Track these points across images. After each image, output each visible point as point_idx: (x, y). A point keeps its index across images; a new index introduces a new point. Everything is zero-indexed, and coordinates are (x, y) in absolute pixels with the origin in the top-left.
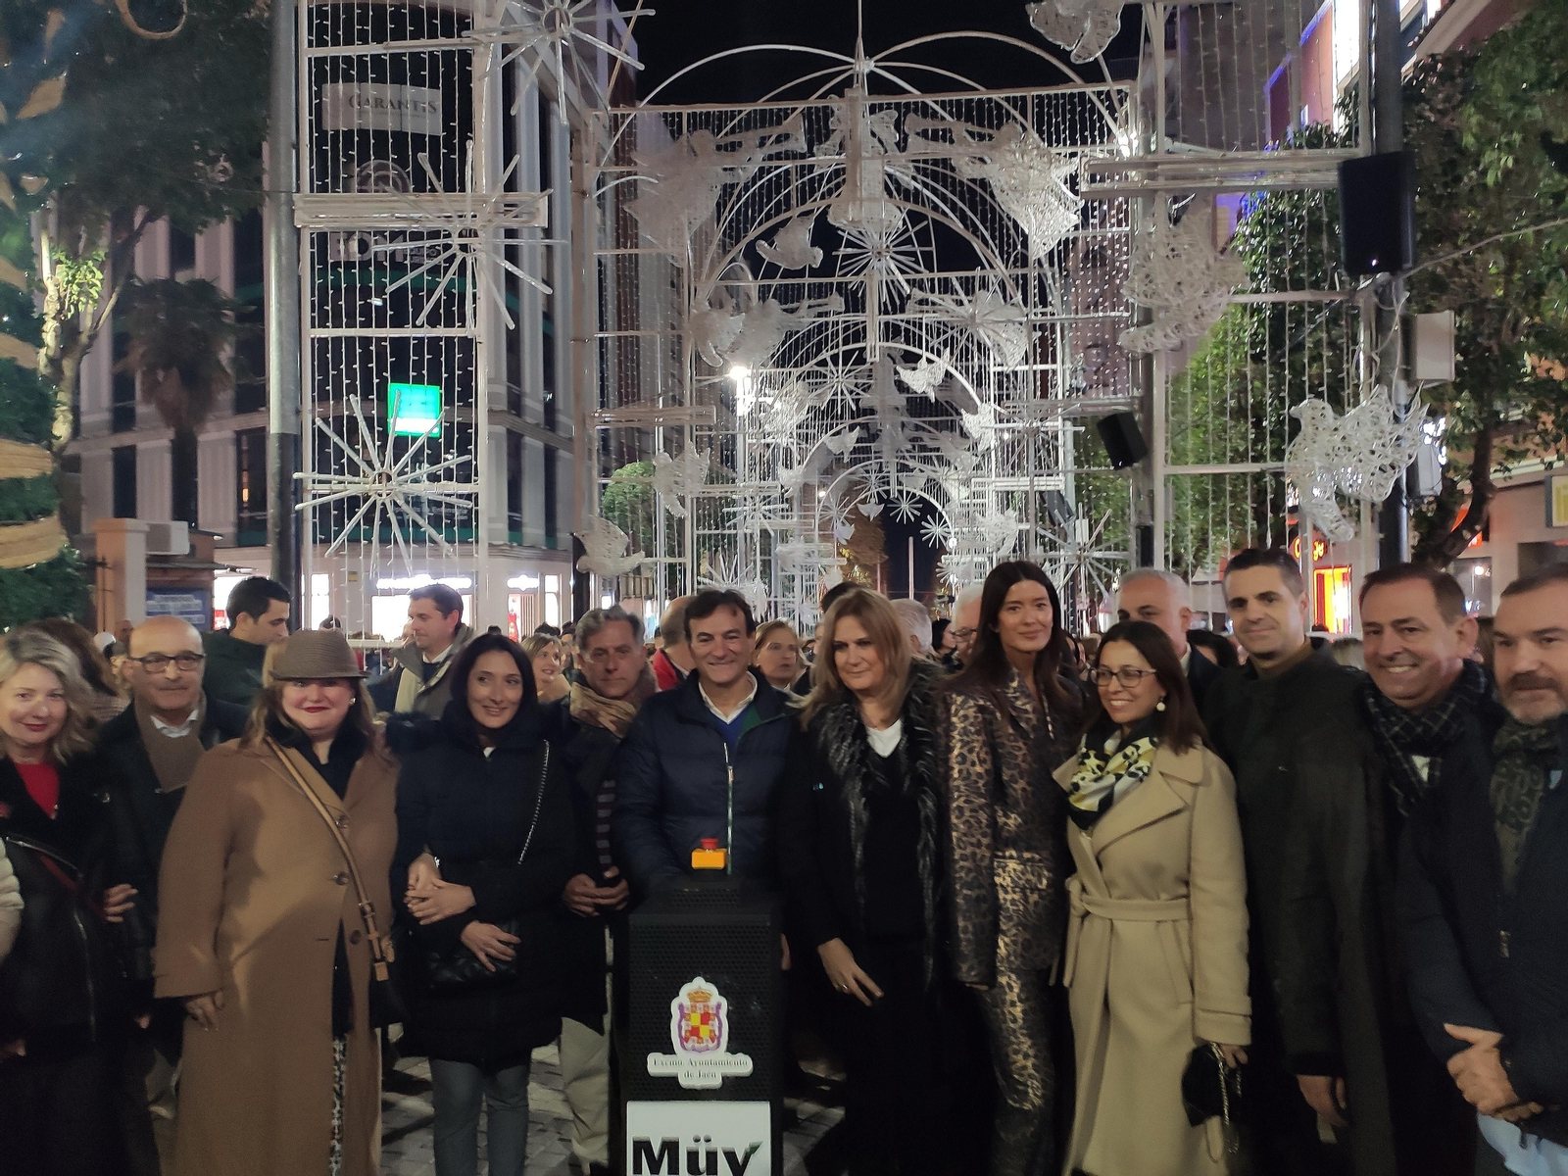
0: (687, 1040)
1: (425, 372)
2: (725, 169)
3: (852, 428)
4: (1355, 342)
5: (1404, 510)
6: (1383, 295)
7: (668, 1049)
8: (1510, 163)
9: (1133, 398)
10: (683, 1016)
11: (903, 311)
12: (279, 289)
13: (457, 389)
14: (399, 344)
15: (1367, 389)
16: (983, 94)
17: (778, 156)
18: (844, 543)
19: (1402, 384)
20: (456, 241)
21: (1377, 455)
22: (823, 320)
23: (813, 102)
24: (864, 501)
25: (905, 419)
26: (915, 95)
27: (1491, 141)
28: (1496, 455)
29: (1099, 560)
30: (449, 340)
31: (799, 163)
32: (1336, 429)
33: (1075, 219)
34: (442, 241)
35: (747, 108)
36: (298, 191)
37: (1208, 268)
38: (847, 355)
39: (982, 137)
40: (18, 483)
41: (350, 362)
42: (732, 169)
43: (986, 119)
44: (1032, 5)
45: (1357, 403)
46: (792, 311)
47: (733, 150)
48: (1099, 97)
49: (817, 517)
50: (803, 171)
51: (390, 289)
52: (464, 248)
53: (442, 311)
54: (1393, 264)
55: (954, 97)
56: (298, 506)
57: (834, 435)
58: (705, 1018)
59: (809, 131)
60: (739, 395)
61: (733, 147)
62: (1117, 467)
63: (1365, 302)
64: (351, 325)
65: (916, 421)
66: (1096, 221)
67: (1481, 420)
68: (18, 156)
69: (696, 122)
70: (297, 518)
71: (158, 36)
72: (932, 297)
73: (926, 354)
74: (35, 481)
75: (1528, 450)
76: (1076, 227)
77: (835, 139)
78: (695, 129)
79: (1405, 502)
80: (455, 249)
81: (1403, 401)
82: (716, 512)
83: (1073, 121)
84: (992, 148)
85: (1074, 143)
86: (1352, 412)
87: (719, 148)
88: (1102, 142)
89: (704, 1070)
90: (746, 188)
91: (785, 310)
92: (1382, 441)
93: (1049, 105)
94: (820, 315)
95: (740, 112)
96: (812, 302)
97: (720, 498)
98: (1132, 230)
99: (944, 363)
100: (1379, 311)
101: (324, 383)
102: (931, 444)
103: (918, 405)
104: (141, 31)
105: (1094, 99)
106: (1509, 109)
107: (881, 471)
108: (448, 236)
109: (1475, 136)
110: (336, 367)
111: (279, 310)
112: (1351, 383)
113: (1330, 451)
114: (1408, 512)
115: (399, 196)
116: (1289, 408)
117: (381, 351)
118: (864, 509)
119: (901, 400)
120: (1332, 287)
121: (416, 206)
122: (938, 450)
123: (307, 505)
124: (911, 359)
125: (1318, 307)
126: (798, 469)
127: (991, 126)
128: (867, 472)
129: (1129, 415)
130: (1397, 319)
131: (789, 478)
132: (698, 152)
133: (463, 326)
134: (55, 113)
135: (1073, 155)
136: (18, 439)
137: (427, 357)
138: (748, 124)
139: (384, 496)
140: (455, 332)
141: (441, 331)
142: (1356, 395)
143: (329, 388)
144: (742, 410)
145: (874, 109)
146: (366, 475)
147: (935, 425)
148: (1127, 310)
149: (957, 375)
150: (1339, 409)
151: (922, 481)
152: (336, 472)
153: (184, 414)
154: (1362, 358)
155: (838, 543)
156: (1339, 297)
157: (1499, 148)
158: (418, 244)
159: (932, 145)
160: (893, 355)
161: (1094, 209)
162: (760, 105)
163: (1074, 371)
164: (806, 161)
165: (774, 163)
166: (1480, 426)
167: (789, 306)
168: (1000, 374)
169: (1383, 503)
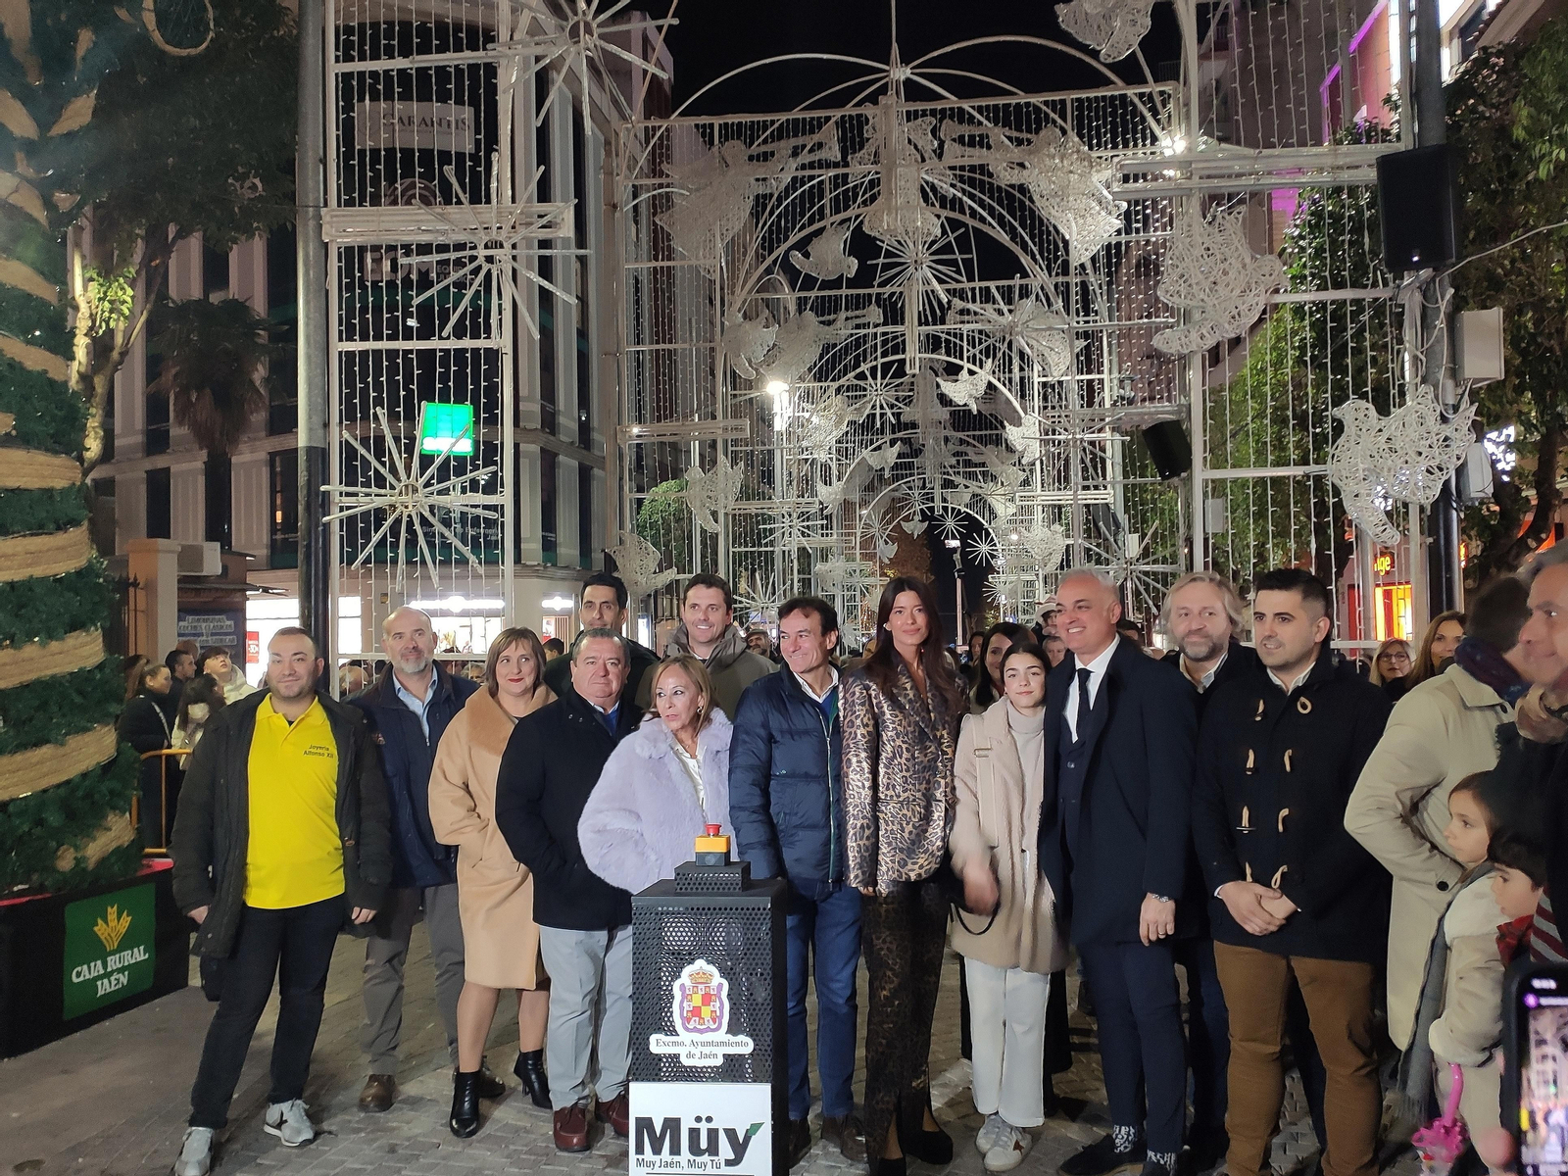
1: (451, 384)
2: (757, 180)
3: (893, 443)
4: (1400, 341)
5: (1454, 513)
6: (1426, 291)
7: (670, 1030)
8: (1563, 156)
9: (1179, 406)
11: (943, 323)
12: (307, 302)
13: (483, 400)
14: (426, 356)
15: (1413, 388)
16: (1022, 98)
17: (811, 165)
18: (887, 561)
19: (1450, 383)
20: (482, 253)
21: (1424, 455)
22: (863, 332)
23: (849, 110)
24: (907, 519)
25: (950, 433)
26: (952, 101)
27: (1542, 134)
29: (1146, 573)
30: (476, 351)
31: (832, 173)
32: (1380, 430)
33: (1118, 224)
34: (468, 253)
35: (783, 117)
36: (326, 205)
37: (1244, 266)
38: (886, 367)
39: (1020, 142)
40: (49, 493)
41: (378, 374)
42: (764, 179)
43: (1025, 124)
44: (1062, 5)
45: (1402, 403)
46: (829, 323)
47: (766, 159)
48: (1140, 99)
49: (859, 535)
50: (840, 181)
51: (416, 302)
52: (490, 259)
53: (468, 323)
54: (1436, 260)
55: (991, 102)
56: (326, 519)
57: (875, 450)
59: (842, 140)
60: (776, 409)
61: (766, 157)
62: (1164, 478)
63: (1412, 301)
64: (378, 337)
65: (960, 435)
66: (1140, 225)
67: (1544, 423)
68: (50, 172)
69: (728, 133)
70: (324, 530)
71: (184, 52)
72: (971, 306)
73: (967, 365)
74: (62, 491)
76: (1119, 232)
77: (869, 148)
78: (727, 140)
79: (1455, 505)
80: (481, 260)
81: (1451, 401)
82: (752, 530)
83: (1114, 124)
84: (1031, 153)
85: (1115, 147)
86: (1396, 412)
87: (751, 158)
88: (1144, 145)
90: (782, 198)
91: (822, 322)
92: (1429, 442)
93: (1089, 109)
94: (858, 327)
95: (773, 122)
96: (850, 314)
97: (757, 515)
99: (987, 374)
100: (1423, 308)
101: (350, 396)
102: (975, 459)
103: (962, 419)
104: (169, 48)
105: (1136, 100)
107: (924, 487)
108: (475, 248)
109: (1524, 128)
110: (364, 380)
111: (307, 325)
112: (1397, 383)
113: (1375, 454)
114: (1458, 515)
115: (424, 210)
116: (1333, 409)
117: (407, 362)
118: (907, 527)
119: (944, 413)
120: (1376, 284)
121: (443, 218)
122: (983, 465)
123: (334, 517)
124: (953, 371)
125: (1361, 306)
126: (837, 486)
127: (1029, 131)
128: (910, 488)
130: (1442, 315)
131: (829, 494)
132: (729, 160)
133: (489, 337)
134: (86, 130)
135: (1114, 158)
136: (47, 450)
137: (453, 368)
138: (780, 134)
139: (410, 508)
140: (481, 343)
141: (467, 343)
142: (1402, 394)
143: (357, 401)
144: (779, 425)
145: (911, 116)
146: (392, 487)
147: (980, 439)
148: (1172, 316)
149: (1000, 386)
150: (1383, 410)
151: (967, 498)
152: (363, 485)
153: (217, 435)
154: (1407, 357)
155: (881, 562)
156: (1382, 293)
157: (1550, 141)
158: (445, 256)
159: (969, 150)
160: (936, 366)
161: (1137, 213)
162: (796, 114)
163: (1121, 381)
164: (841, 171)
165: (807, 173)
166: (1543, 430)
167: (826, 318)
168: (1045, 385)
169: (1432, 505)
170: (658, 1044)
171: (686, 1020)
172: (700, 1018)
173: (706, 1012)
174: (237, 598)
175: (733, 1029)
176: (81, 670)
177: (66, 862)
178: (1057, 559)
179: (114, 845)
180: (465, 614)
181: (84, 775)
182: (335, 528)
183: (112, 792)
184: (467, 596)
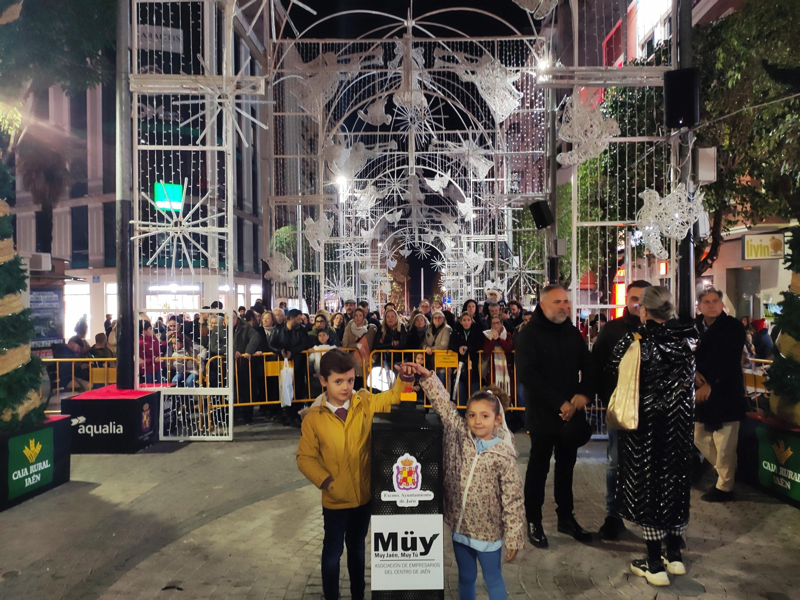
0: (401, 484)
1: (199, 169)
2: (342, 73)
3: (398, 210)
4: (669, 162)
5: (692, 245)
6: (683, 138)
7: (392, 489)
8: (739, 77)
9: (546, 194)
10: (399, 472)
11: (427, 150)
12: (121, 124)
13: (216, 178)
14: (185, 154)
15: (674, 185)
16: (469, 39)
17: (369, 67)
18: (392, 269)
19: (691, 183)
20: (217, 101)
21: (680, 217)
22: (385, 154)
23: (385, 40)
24: (403, 248)
25: (424, 206)
26: (433, 38)
27: (730, 67)
28: (723, 223)
29: (529, 274)
31: (379, 71)
32: (660, 204)
33: (518, 104)
35: (352, 42)
36: (131, 72)
38: (399, 172)
39: (472, 61)
41: (159, 163)
42: (345, 73)
43: (474, 52)
45: (669, 192)
46: (371, 149)
47: (346, 63)
48: (530, 44)
49: (379, 256)
50: (381, 75)
51: (181, 125)
52: (221, 104)
54: (690, 123)
55: (451, 40)
56: (132, 238)
57: (389, 213)
58: (410, 473)
59: (385, 55)
60: (341, 191)
61: (347, 61)
62: (539, 228)
63: (674, 142)
64: (160, 143)
65: (432, 207)
66: (528, 105)
67: (718, 205)
69: (327, 48)
70: (130, 245)
72: (444, 142)
73: (438, 172)
75: (738, 221)
76: (519, 108)
77: (397, 59)
78: (326, 51)
79: (692, 240)
81: (692, 191)
82: (331, 251)
83: (517, 55)
84: (478, 66)
85: (518, 65)
86: (668, 196)
87: (338, 62)
88: (532, 65)
89: (410, 499)
90: (349, 83)
91: (368, 148)
92: (683, 210)
93: (506, 46)
94: (385, 151)
95: (346, 44)
96: (381, 144)
97: (334, 244)
98: (546, 110)
99: (447, 177)
100: (680, 146)
101: (144, 174)
102: (437, 219)
103: (433, 199)
105: (528, 44)
106: (742, 50)
107: (411, 233)
109: (722, 64)
110: (152, 165)
111: (121, 136)
112: (667, 182)
113: (658, 215)
114: (694, 245)
115: (186, 77)
116: (638, 193)
117: (176, 157)
118: (402, 252)
119: (422, 196)
120: (658, 135)
121: (196, 81)
122: (440, 222)
123: (136, 238)
124: (431, 175)
125: (651, 144)
126: (371, 231)
127: (476, 55)
128: (405, 233)
129: (545, 202)
130: (690, 151)
131: (367, 235)
132: (327, 62)
133: (221, 145)
134: (16, 22)
135: (517, 71)
137: (200, 161)
138: (354, 49)
139: (179, 233)
140: (216, 148)
141: (208, 148)
142: (669, 188)
143: (148, 177)
144: (343, 199)
145: (416, 45)
146: (168, 222)
147: (441, 209)
148: (543, 150)
149: (454, 183)
150: (661, 195)
151: (432, 239)
152: (152, 221)
153: (47, 197)
154: (672, 170)
155: (389, 269)
156: (661, 139)
157: (735, 70)
158: (196, 102)
159: (447, 64)
160: (419, 173)
161: (527, 99)
162: (358, 41)
163: (512, 182)
164: (384, 71)
165: (367, 71)
166: (718, 208)
167: (369, 146)
168: (476, 183)
169: (682, 241)
170: (386, 496)
171: (399, 484)
173: (410, 480)
174: (59, 283)
175: (423, 488)
176: (13, 314)
177: (7, 416)
178: (480, 268)
179: (32, 407)
180: (179, 293)
181: (16, 370)
182: (137, 243)
183: (31, 379)
184: (180, 284)
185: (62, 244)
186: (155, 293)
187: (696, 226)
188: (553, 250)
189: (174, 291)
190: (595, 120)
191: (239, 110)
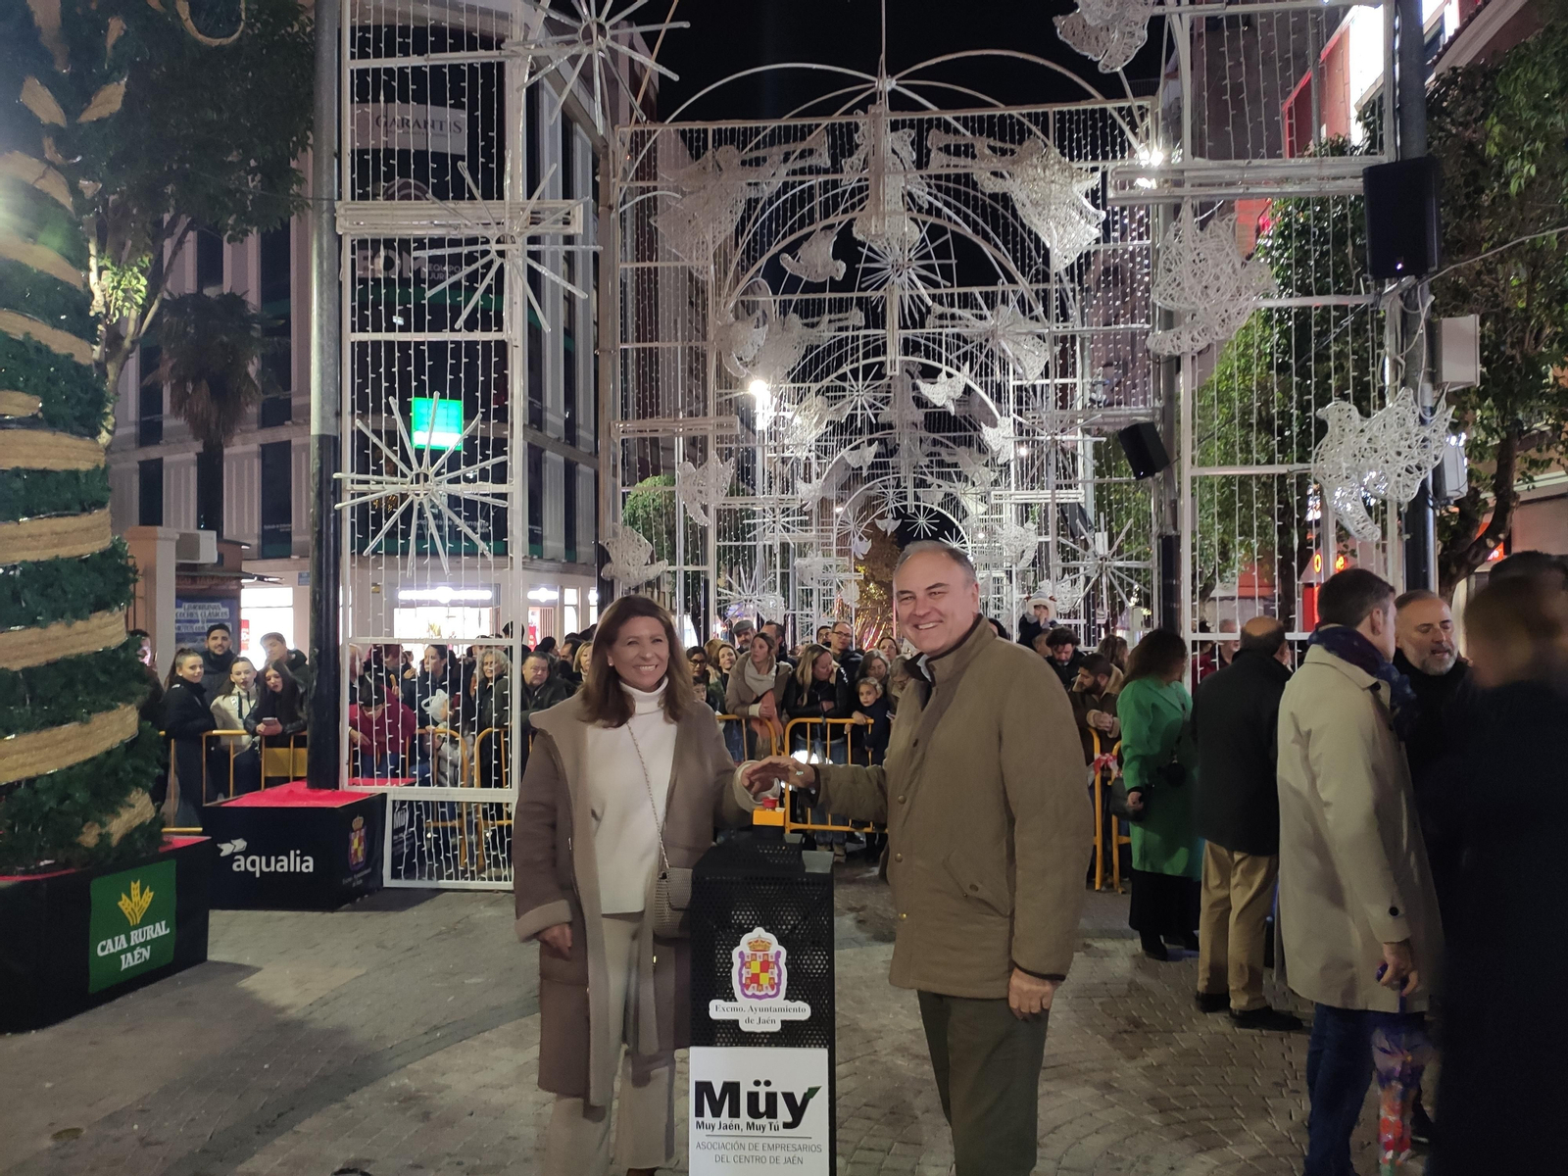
0: (747, 986)
1: (462, 375)
2: (750, 184)
3: (870, 443)
4: (1381, 345)
5: (1431, 511)
6: (1408, 298)
7: (729, 996)
8: (1533, 172)
9: (1154, 408)
10: (743, 964)
11: (923, 326)
12: (321, 294)
13: (493, 391)
14: (438, 348)
15: (1392, 391)
16: (1001, 110)
17: (802, 171)
18: (862, 558)
19: (1428, 387)
20: (494, 247)
21: (1403, 456)
22: (844, 334)
23: (837, 118)
24: (882, 516)
25: (924, 434)
26: (933, 111)
27: (1514, 150)
28: (1519, 464)
29: (1120, 569)
30: (486, 344)
31: (822, 178)
32: (1362, 431)
33: (1097, 233)
34: (480, 247)
35: (773, 124)
36: (340, 198)
37: (1234, 272)
38: (867, 369)
39: (1004, 152)
40: (74, 474)
41: (390, 365)
42: (756, 184)
43: (1009, 135)
44: (1060, 17)
45: (1382, 406)
46: (813, 325)
47: (758, 165)
48: (1120, 113)
49: (835, 531)
50: (826, 187)
51: (429, 294)
52: (501, 254)
53: (479, 316)
54: (1418, 268)
56: (338, 506)
57: (852, 449)
58: (765, 966)
59: (833, 147)
60: (758, 409)
61: (758, 162)
62: (1138, 477)
63: (1391, 307)
64: (390, 328)
65: (936, 436)
66: (1116, 234)
67: (1503, 428)
68: (78, 159)
69: (721, 138)
70: (335, 517)
71: (216, 42)
72: (956, 311)
73: (945, 368)
74: (88, 473)
75: (1551, 460)
76: (1097, 241)
77: (860, 154)
78: (720, 145)
79: (1431, 503)
80: (493, 255)
81: (1429, 403)
82: (736, 524)
83: (1094, 137)
84: (1014, 163)
85: (1095, 158)
86: (1377, 414)
87: (743, 163)
88: (1123, 157)
89: (764, 1016)
90: (771, 203)
91: (807, 325)
92: (1408, 442)
93: (1071, 121)
94: (840, 329)
95: (765, 128)
96: (833, 317)
97: (741, 510)
98: (1153, 243)
99: (964, 377)
100: (1404, 315)
101: (362, 387)
102: (948, 459)
103: (938, 420)
104: (200, 37)
105: (1115, 115)
106: (1531, 118)
107: (898, 486)
108: (487, 242)
109: (1496, 145)
110: (375, 370)
111: (320, 315)
112: (1377, 386)
113: (1357, 453)
114: (1434, 513)
115: (439, 204)
116: (1316, 410)
117: (419, 353)
118: (881, 524)
119: (919, 415)
120: (1358, 292)
121: (456, 213)
122: (956, 465)
123: (346, 504)
124: (930, 374)
125: (1343, 310)
126: (816, 484)
127: (1012, 141)
128: (886, 487)
129: (1151, 426)
130: (1422, 322)
131: (807, 492)
132: (722, 164)
133: (500, 330)
134: (116, 117)
135: (1094, 170)
136: (72, 433)
137: (464, 360)
138: (773, 139)
139: (422, 496)
140: (492, 336)
141: (478, 336)
142: (1382, 396)
143: (369, 391)
144: (762, 424)
145: (895, 126)
146: (404, 475)
147: (954, 440)
148: (1148, 322)
149: (976, 388)
150: (1365, 413)
151: (940, 496)
152: (375, 473)
153: (213, 427)
154: (1387, 361)
155: (856, 558)
156: (1363, 300)
157: (1522, 156)
158: (457, 250)
159: (954, 160)
160: (912, 369)
161: (1115, 223)
162: (784, 122)
163: (1093, 385)
164: (831, 177)
165: (798, 178)
166: (1504, 434)
167: (810, 320)
168: (1020, 388)
169: (1409, 503)
170: (718, 1010)
171: (745, 987)
172: (759, 984)
173: (764, 978)
174: (233, 586)
175: (791, 996)
176: (105, 649)
177: (90, 837)
178: (1030, 555)
179: (137, 822)
180: (454, 604)
181: (109, 753)
182: (347, 514)
183: (136, 769)
184: (456, 586)
185: (243, 515)
186: (410, 605)
187: (1438, 472)
188: (1169, 520)
189: (445, 600)
190: (1224, 266)
191: (535, 265)
